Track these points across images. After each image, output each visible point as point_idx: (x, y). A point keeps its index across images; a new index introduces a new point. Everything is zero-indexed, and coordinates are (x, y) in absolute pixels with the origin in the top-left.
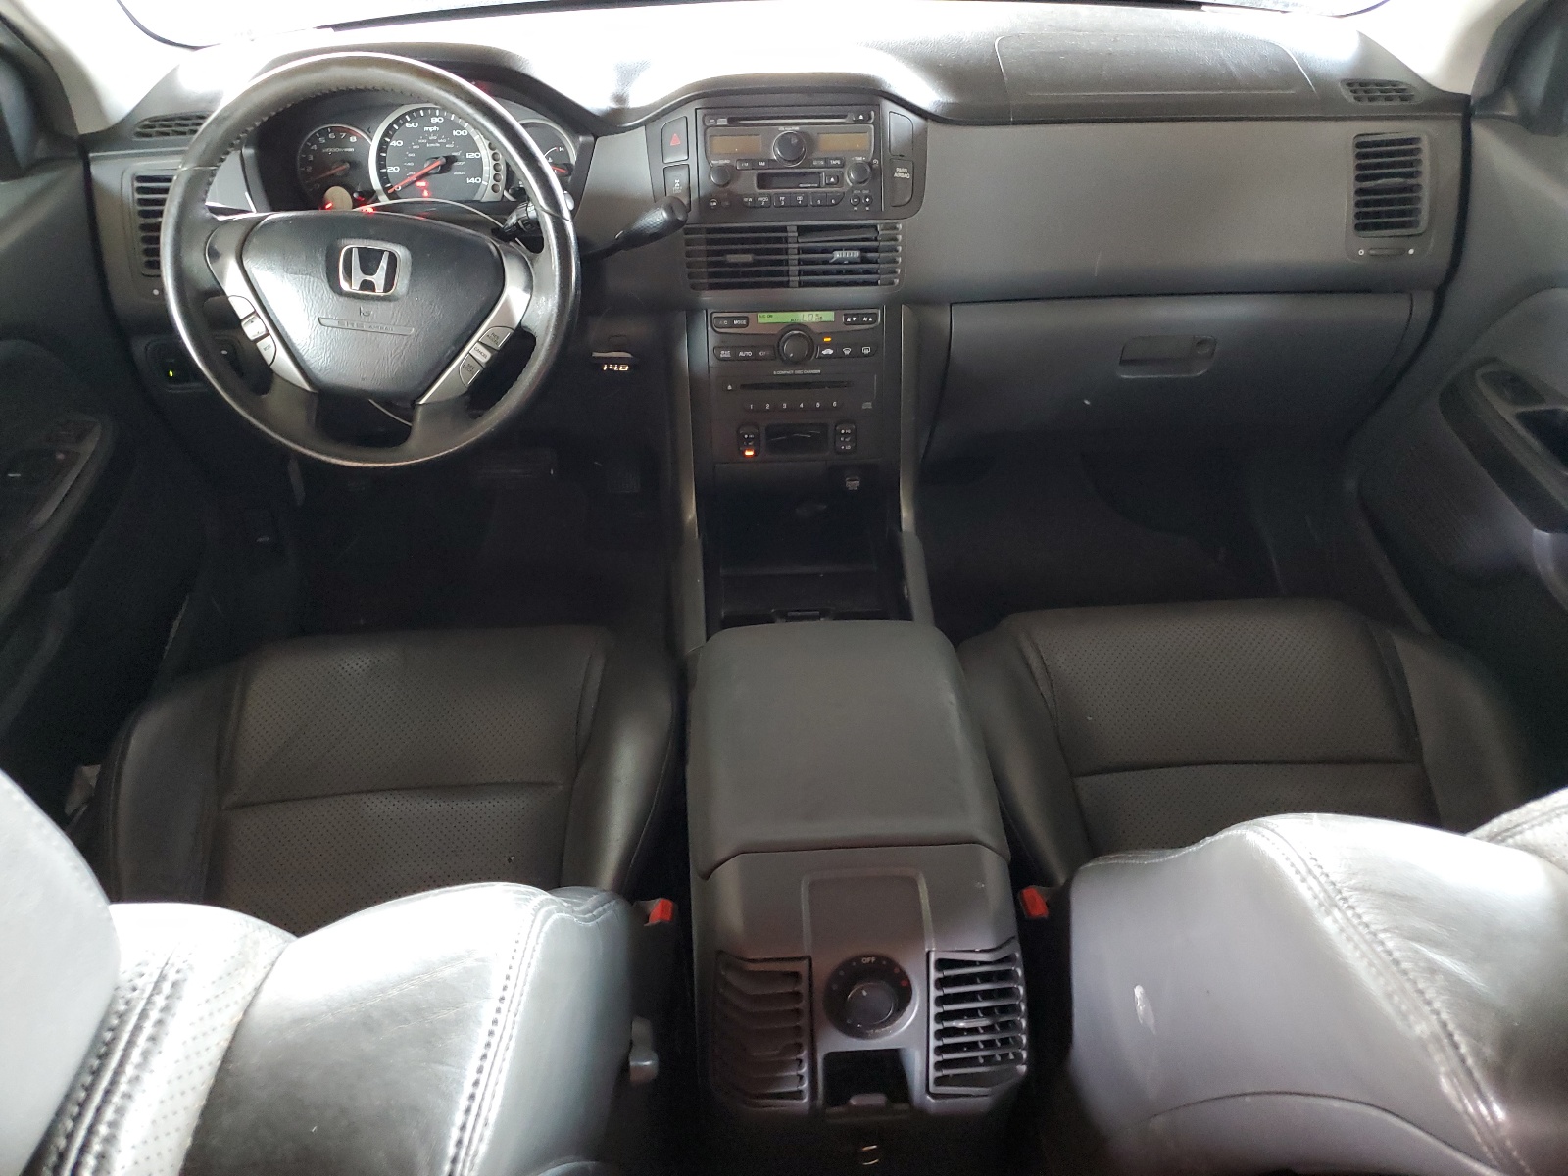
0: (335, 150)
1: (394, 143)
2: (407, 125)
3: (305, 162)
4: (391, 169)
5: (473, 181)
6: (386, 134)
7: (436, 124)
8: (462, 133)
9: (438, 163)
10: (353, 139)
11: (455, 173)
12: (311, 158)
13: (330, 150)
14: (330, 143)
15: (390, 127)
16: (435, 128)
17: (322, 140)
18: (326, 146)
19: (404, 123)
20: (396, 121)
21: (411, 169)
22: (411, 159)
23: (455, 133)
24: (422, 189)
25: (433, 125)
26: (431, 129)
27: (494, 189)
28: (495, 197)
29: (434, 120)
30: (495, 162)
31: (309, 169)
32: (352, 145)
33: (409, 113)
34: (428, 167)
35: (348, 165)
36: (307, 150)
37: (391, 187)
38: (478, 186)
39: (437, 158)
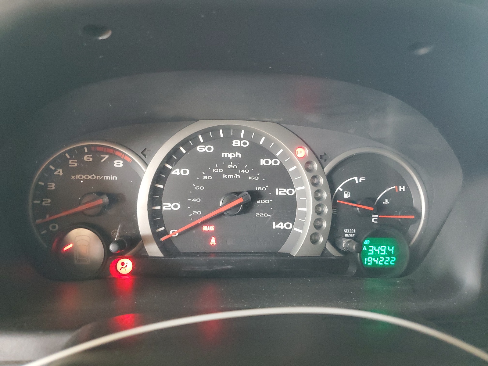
0: (90, 177)
1: (177, 172)
2: (198, 148)
3: (43, 192)
4: (167, 206)
5: (281, 226)
6: (168, 159)
7: (239, 149)
8: (271, 162)
9: (240, 200)
10: (118, 164)
11: (257, 215)
12: (53, 186)
13: (82, 178)
14: (84, 168)
15: (175, 150)
16: (237, 155)
17: (73, 163)
18: (76, 171)
19: (195, 145)
20: (184, 143)
21: (196, 206)
22: (197, 194)
23: (263, 162)
24: (209, 235)
25: (233, 150)
26: (230, 156)
27: (313, 239)
28: (313, 251)
29: (236, 143)
30: (316, 189)
31: (47, 202)
32: (116, 171)
33: (204, 133)
34: (223, 205)
35: (106, 199)
36: (48, 175)
37: (165, 233)
38: (286, 233)
39: (238, 194)
